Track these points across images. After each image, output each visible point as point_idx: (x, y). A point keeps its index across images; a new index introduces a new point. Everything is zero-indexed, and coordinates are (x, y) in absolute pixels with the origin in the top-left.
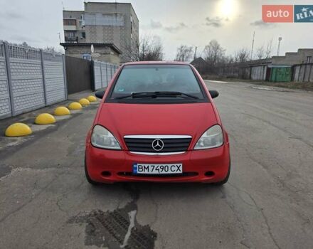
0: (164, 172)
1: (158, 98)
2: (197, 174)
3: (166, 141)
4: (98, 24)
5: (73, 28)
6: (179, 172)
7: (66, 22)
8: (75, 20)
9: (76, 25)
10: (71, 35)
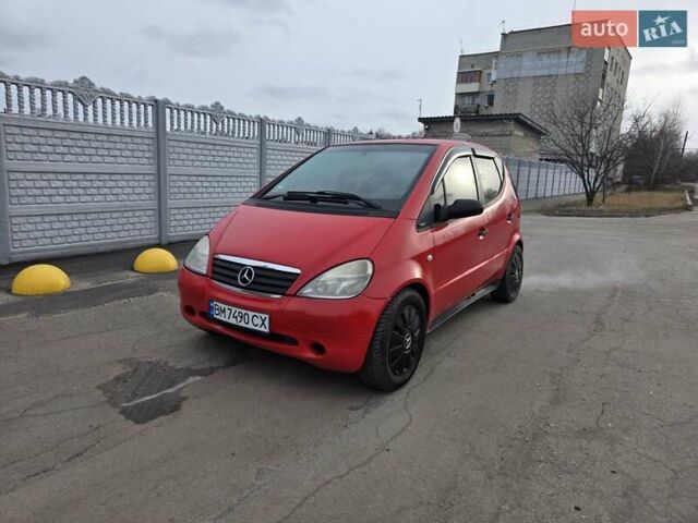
0: (243, 324)
1: (319, 203)
2: (295, 342)
3: (260, 272)
4: (524, 74)
5: (473, 87)
6: (263, 329)
7: (463, 77)
8: (481, 72)
9: (480, 81)
10: (468, 101)
